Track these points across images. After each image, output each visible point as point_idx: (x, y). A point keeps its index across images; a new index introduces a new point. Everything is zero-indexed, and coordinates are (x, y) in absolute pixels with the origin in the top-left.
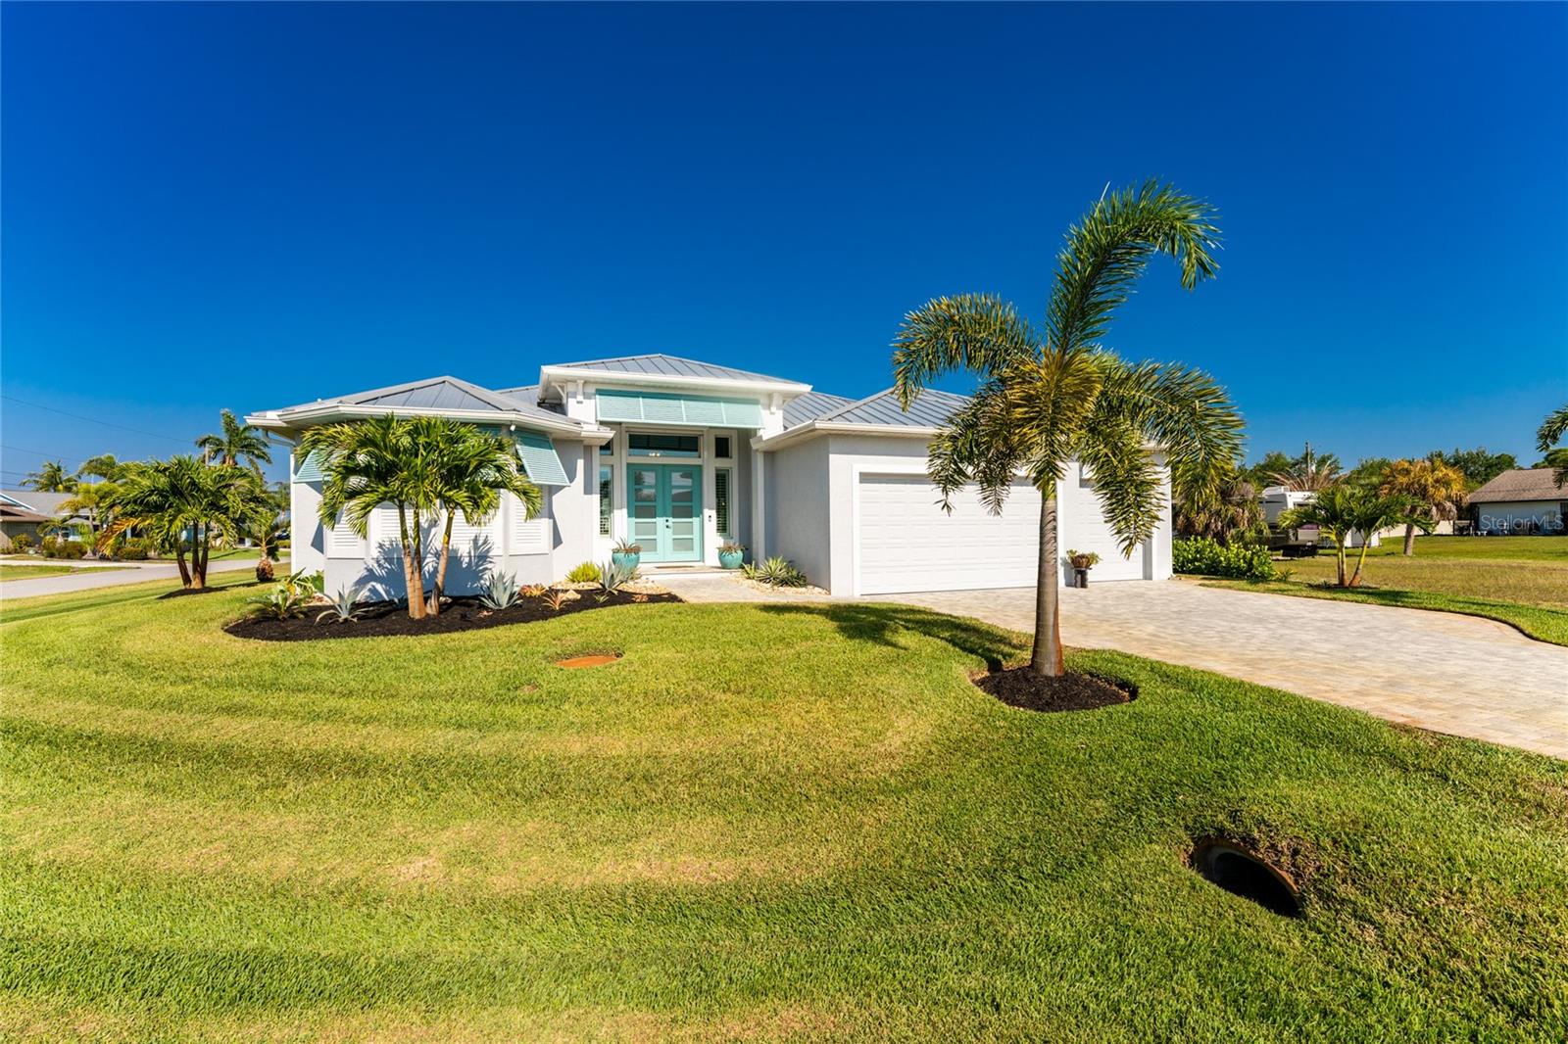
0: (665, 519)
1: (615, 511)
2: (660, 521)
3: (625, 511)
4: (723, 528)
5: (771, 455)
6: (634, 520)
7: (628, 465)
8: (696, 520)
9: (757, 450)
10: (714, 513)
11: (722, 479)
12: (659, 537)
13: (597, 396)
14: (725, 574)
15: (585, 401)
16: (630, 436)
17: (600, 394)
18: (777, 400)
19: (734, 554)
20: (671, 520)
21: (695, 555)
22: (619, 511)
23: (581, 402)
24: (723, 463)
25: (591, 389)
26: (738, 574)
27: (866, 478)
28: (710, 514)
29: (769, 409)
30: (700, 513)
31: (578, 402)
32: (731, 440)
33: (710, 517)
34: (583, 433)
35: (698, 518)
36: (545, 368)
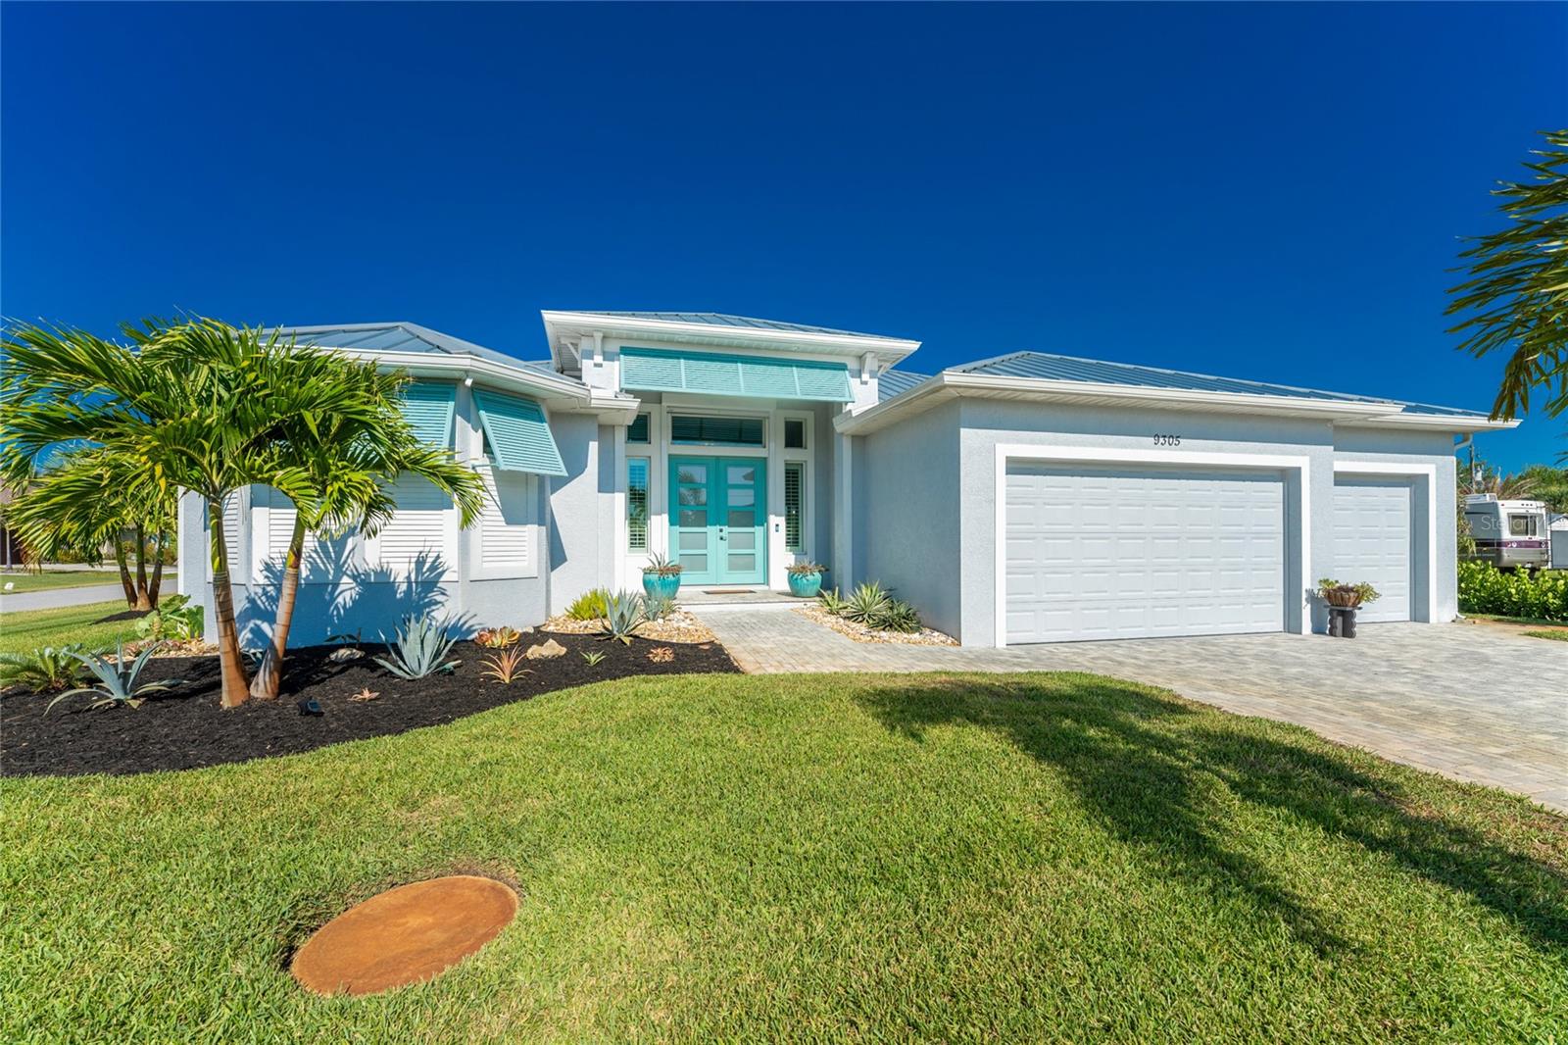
0: (719, 527)
1: (653, 517)
2: (712, 531)
3: (666, 517)
4: (793, 541)
5: (861, 440)
6: (678, 529)
7: (670, 456)
8: (758, 530)
9: (842, 434)
10: (782, 521)
11: (793, 476)
12: (710, 551)
13: (622, 356)
14: (798, 605)
15: (605, 363)
16: (673, 417)
17: (625, 354)
18: (871, 363)
19: (810, 577)
20: (726, 529)
21: (758, 576)
22: (659, 517)
23: (600, 365)
24: (795, 455)
25: (614, 346)
26: (815, 603)
27: (1018, 467)
28: (777, 522)
29: (860, 377)
30: (763, 521)
31: (596, 365)
32: (806, 420)
33: (777, 525)
34: (593, 401)
35: (762, 528)
36: (550, 316)
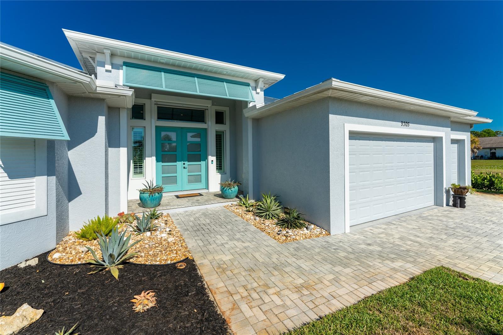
0: (183, 162)
1: (147, 158)
2: (179, 164)
3: (154, 158)
4: (220, 167)
5: (258, 121)
6: (161, 164)
7: (156, 127)
8: (203, 163)
9: (248, 117)
10: (214, 159)
11: (219, 137)
12: (178, 175)
13: (124, 67)
14: (228, 203)
15: (113, 70)
16: (158, 107)
17: (126, 66)
18: (261, 84)
19: (233, 189)
20: (187, 163)
21: (203, 185)
22: (150, 158)
23: (110, 71)
24: (220, 127)
25: (118, 60)
26: (236, 202)
27: (354, 135)
28: (212, 159)
29: (256, 90)
30: (206, 159)
31: (107, 71)
32: (225, 111)
33: (212, 161)
34: (98, 89)
35: (205, 162)
36: (70, 34)
